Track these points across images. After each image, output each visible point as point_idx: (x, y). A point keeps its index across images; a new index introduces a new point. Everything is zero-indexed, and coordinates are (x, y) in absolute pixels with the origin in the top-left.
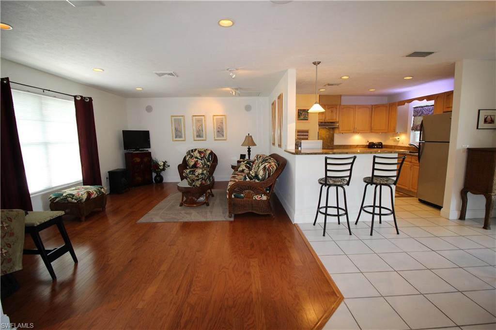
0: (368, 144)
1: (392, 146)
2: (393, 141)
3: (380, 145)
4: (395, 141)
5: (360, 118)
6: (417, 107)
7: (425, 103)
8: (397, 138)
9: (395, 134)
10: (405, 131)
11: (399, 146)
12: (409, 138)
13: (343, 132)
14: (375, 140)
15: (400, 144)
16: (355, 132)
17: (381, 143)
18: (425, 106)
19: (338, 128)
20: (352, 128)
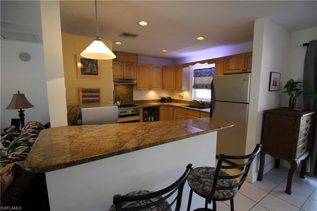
0: (160, 99)
1: (176, 100)
2: (178, 97)
3: (169, 100)
4: (181, 96)
5: (154, 76)
6: (197, 70)
8: (182, 94)
9: (181, 90)
10: (188, 90)
11: (184, 101)
12: (191, 94)
13: (140, 88)
14: (165, 95)
15: (184, 99)
16: (150, 89)
17: (170, 98)
18: (203, 69)
19: (136, 85)
20: (148, 86)
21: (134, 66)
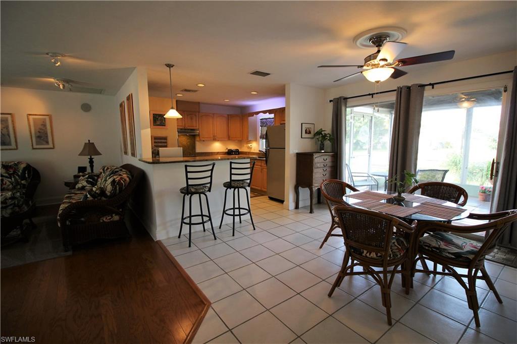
0: (227, 151)
1: (246, 152)
2: (247, 148)
3: (237, 152)
4: (249, 148)
5: (218, 125)
6: (263, 119)
7: (267, 116)
8: (250, 145)
9: (249, 142)
10: (256, 140)
11: (252, 153)
12: (259, 145)
13: (204, 139)
14: (233, 147)
15: (252, 151)
16: (215, 139)
17: (238, 150)
18: (268, 119)
19: (199, 135)
20: (212, 136)
21: (196, 116)
